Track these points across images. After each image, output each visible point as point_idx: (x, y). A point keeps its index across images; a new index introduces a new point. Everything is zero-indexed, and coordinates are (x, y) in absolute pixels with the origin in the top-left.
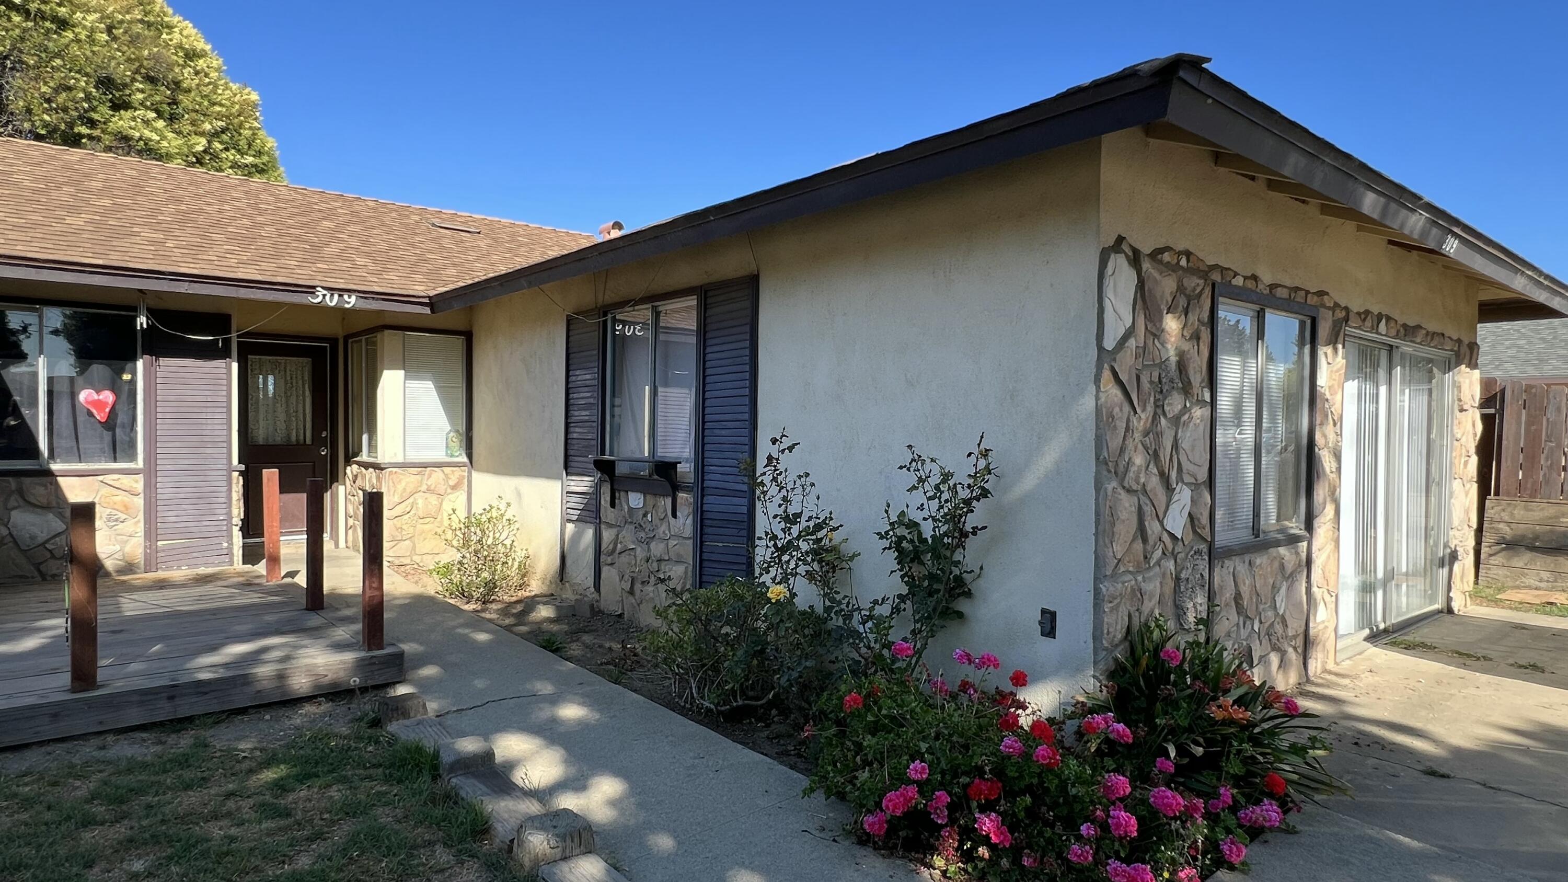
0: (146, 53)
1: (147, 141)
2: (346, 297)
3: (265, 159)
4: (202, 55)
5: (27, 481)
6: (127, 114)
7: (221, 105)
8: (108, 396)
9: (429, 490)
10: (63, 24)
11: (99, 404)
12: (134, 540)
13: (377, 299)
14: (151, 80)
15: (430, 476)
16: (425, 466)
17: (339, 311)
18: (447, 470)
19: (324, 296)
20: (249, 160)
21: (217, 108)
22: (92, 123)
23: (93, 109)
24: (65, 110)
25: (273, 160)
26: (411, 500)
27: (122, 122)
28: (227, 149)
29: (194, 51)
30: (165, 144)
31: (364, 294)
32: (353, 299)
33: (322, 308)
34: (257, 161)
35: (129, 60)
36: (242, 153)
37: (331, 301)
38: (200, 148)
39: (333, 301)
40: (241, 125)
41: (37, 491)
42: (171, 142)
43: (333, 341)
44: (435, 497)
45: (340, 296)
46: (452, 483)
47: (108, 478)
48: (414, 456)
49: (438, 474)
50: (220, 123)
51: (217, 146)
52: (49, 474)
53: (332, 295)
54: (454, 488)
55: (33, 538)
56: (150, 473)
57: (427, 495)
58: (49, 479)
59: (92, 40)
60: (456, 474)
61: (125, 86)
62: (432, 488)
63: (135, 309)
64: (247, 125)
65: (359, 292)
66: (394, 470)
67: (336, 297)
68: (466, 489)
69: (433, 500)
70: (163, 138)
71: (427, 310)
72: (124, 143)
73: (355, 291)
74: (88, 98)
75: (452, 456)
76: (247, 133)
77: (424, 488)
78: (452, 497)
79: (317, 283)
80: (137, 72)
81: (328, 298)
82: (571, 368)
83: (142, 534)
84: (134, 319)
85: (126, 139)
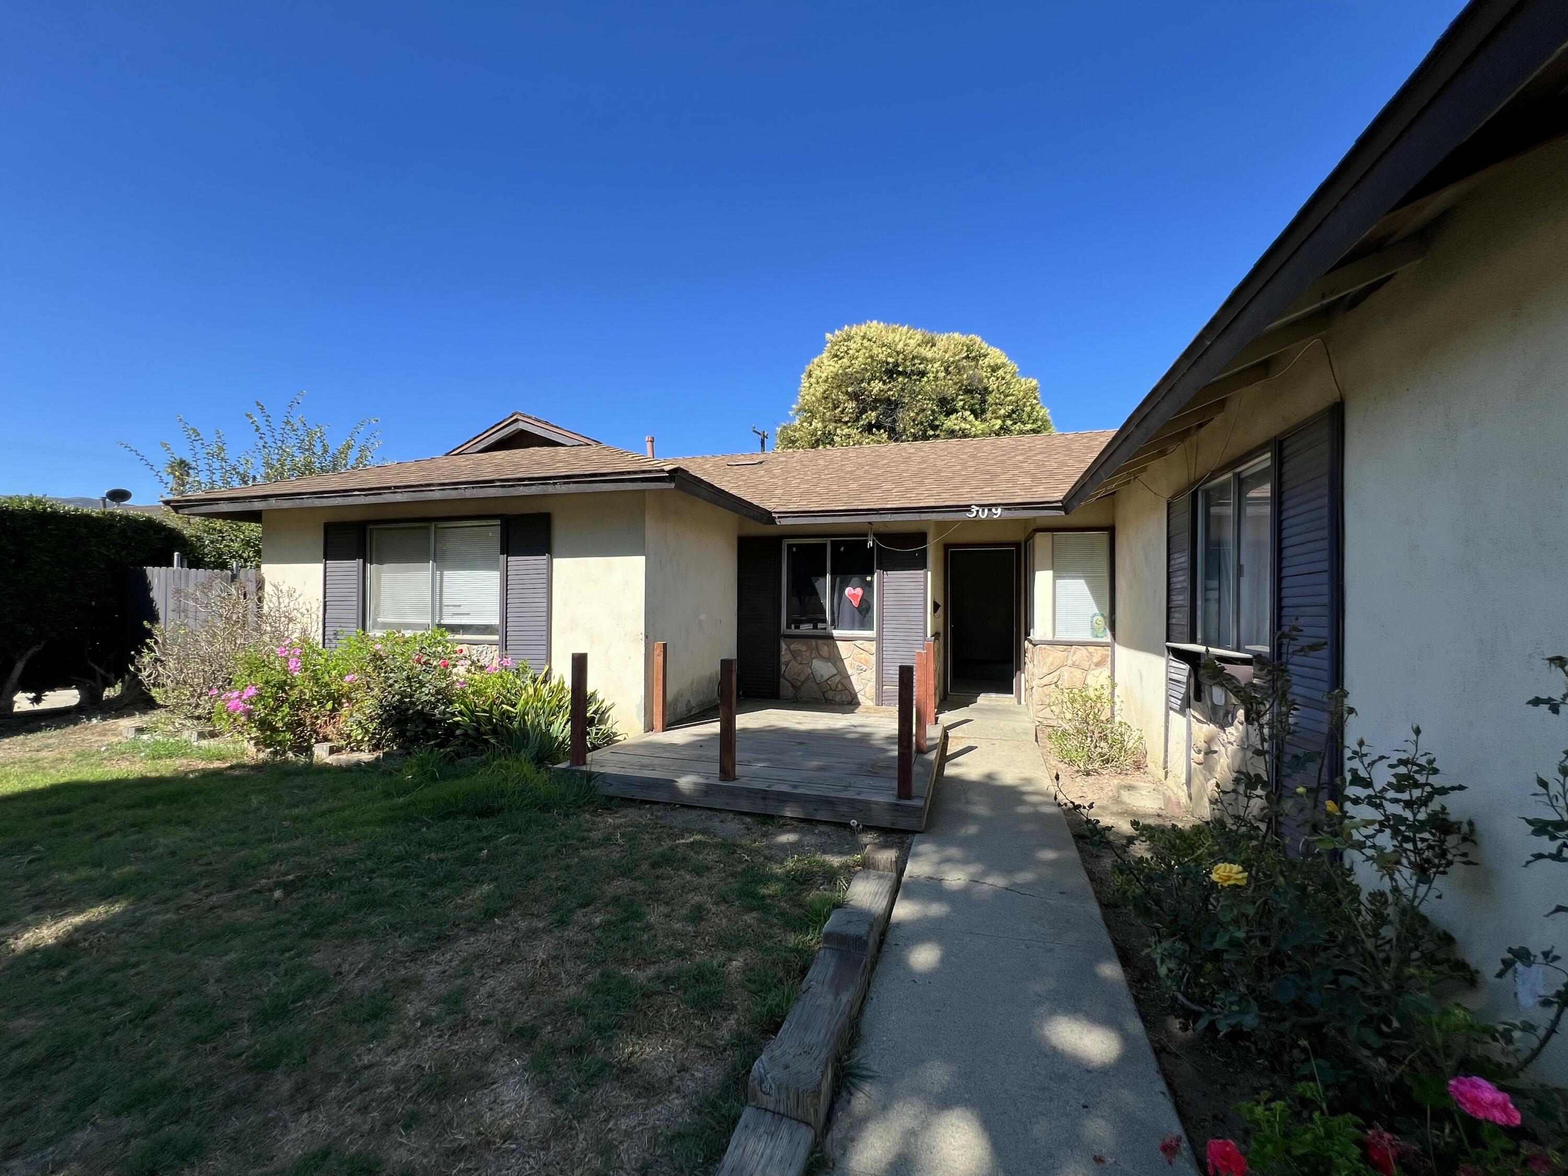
0: (965, 376)
1: (963, 430)
2: (994, 510)
3: (1040, 423)
4: (1004, 365)
5: (820, 642)
6: (953, 417)
7: (1013, 395)
8: (859, 591)
9: (1074, 665)
10: (923, 374)
11: (854, 596)
12: (871, 683)
13: (1018, 509)
14: (968, 391)
15: (1075, 653)
16: (1070, 644)
17: (990, 522)
18: (1091, 649)
19: (978, 511)
20: (1029, 427)
21: (1010, 398)
22: (935, 428)
23: (936, 419)
24: (922, 423)
25: (1045, 421)
26: (1058, 673)
27: (951, 422)
28: (1015, 423)
29: (996, 365)
30: (974, 429)
31: (1007, 506)
32: (999, 510)
33: (977, 522)
34: (1035, 426)
35: (956, 384)
36: (1024, 423)
37: (983, 514)
38: (997, 427)
39: (984, 515)
40: (1024, 405)
41: (825, 650)
42: (979, 426)
43: (1017, 545)
44: (1080, 671)
45: (990, 510)
46: (1095, 660)
47: (858, 643)
48: (1062, 636)
49: (1082, 652)
50: (1011, 407)
51: (1009, 422)
52: (831, 637)
53: (983, 510)
54: (1098, 664)
55: (822, 676)
56: (879, 640)
57: (1072, 669)
58: (831, 641)
59: (936, 378)
60: (1099, 652)
61: (953, 400)
62: (1077, 663)
63: (866, 535)
64: (1028, 404)
65: (1003, 504)
66: (1044, 646)
67: (986, 511)
68: (1110, 667)
69: (1078, 673)
70: (972, 426)
71: (1063, 513)
72: (952, 433)
73: (999, 505)
74: (933, 412)
75: (1097, 636)
76: (1028, 409)
77: (1070, 663)
78: (1096, 672)
79: (973, 502)
80: (960, 389)
81: (980, 513)
82: (1172, 551)
83: (874, 680)
84: (867, 541)
85: (953, 431)
